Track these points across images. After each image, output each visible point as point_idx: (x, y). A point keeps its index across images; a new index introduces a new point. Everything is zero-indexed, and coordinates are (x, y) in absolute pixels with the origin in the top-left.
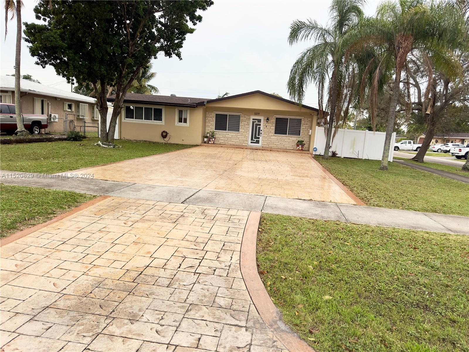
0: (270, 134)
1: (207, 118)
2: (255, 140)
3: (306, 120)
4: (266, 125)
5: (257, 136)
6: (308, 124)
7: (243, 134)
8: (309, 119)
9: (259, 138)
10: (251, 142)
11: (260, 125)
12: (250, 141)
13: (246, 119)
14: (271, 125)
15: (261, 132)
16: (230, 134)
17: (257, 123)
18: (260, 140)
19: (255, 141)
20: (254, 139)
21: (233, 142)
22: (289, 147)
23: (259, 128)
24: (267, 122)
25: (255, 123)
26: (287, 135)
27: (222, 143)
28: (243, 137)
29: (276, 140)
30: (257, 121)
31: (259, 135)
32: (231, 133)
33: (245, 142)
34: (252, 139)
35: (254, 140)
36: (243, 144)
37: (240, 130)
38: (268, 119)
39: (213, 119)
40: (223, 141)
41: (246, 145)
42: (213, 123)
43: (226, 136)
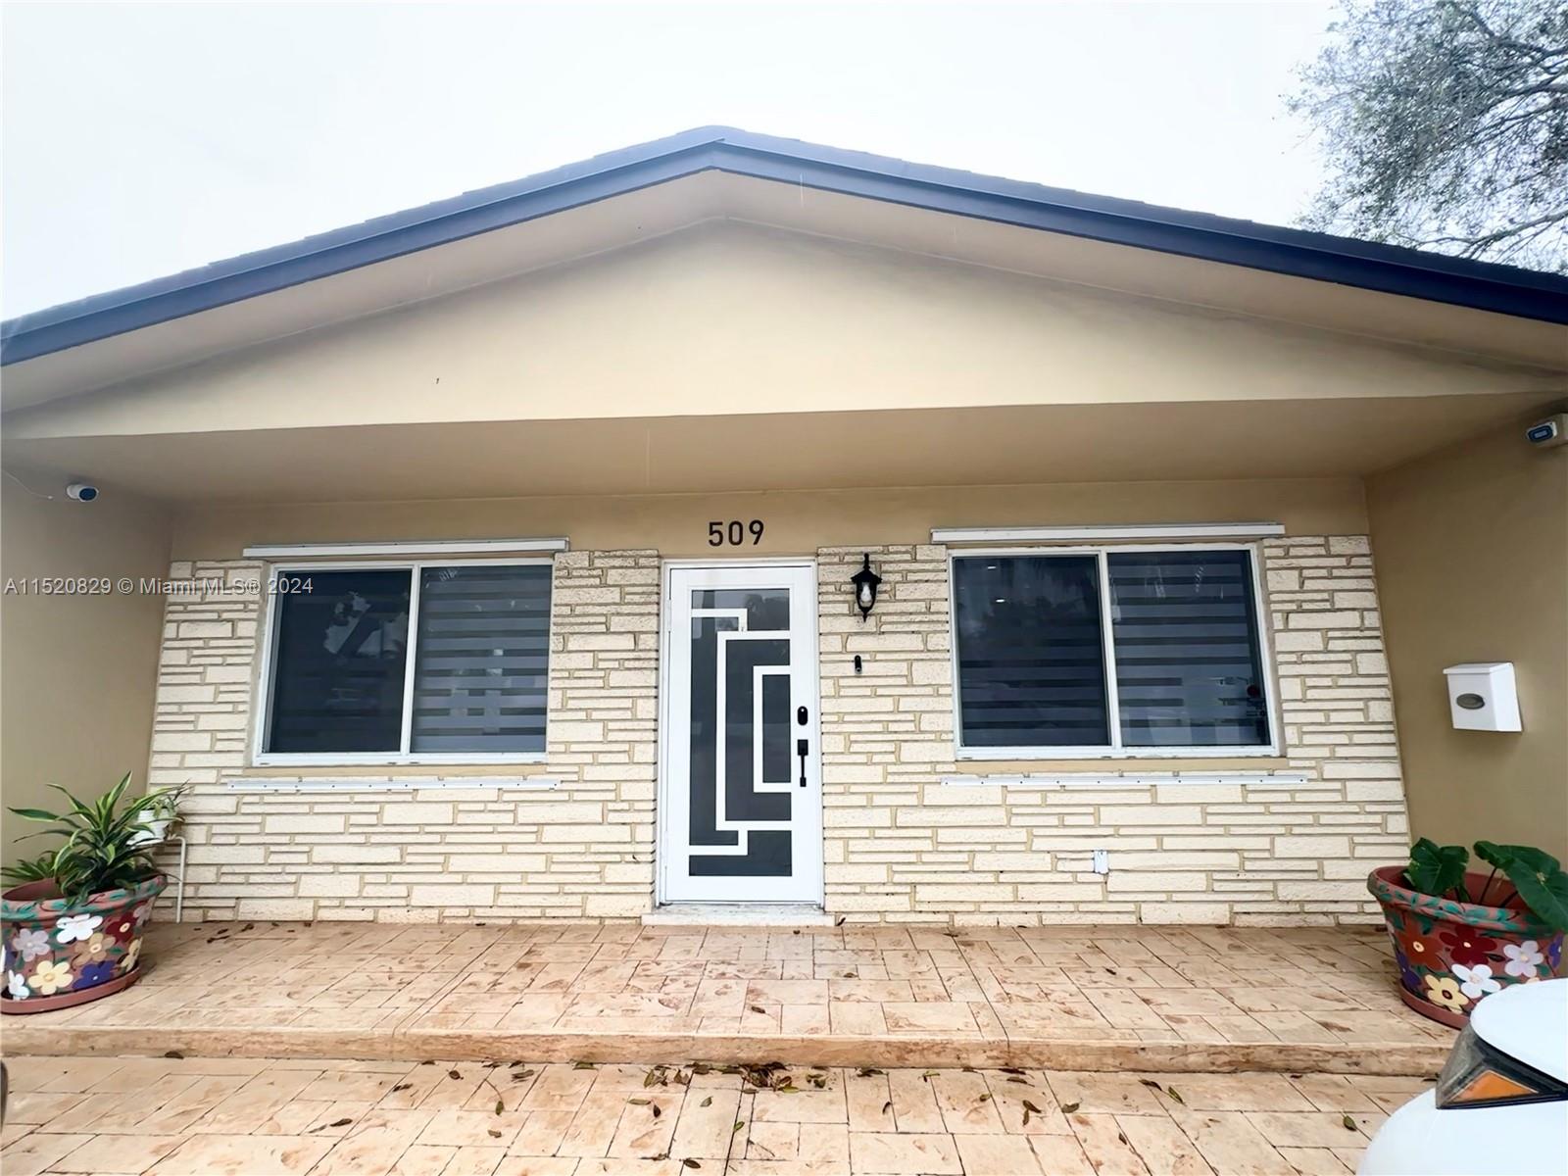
0: (909, 752)
1: (170, 631)
2: (743, 828)
3: (1307, 550)
4: (857, 644)
5: (760, 786)
6: (1341, 600)
7: (590, 773)
8: (1339, 545)
9: (780, 807)
10: (699, 867)
11: (779, 653)
12: (678, 847)
13: (614, 595)
14: (915, 642)
15: (797, 732)
16: (430, 787)
17: (743, 634)
18: (803, 826)
19: (741, 849)
20: (722, 824)
21: (465, 879)
22: (1169, 897)
23: (779, 688)
24: (865, 612)
25: (723, 637)
26: (1116, 749)
27: (341, 902)
28: (594, 813)
29: (1000, 816)
30: (742, 614)
31: (778, 769)
32: (440, 772)
33: (613, 873)
34: (702, 829)
35: (731, 838)
36: (597, 906)
37: (553, 732)
38: (867, 578)
39: (246, 629)
40: (347, 885)
41: (638, 905)
42: (244, 674)
43: (391, 814)
